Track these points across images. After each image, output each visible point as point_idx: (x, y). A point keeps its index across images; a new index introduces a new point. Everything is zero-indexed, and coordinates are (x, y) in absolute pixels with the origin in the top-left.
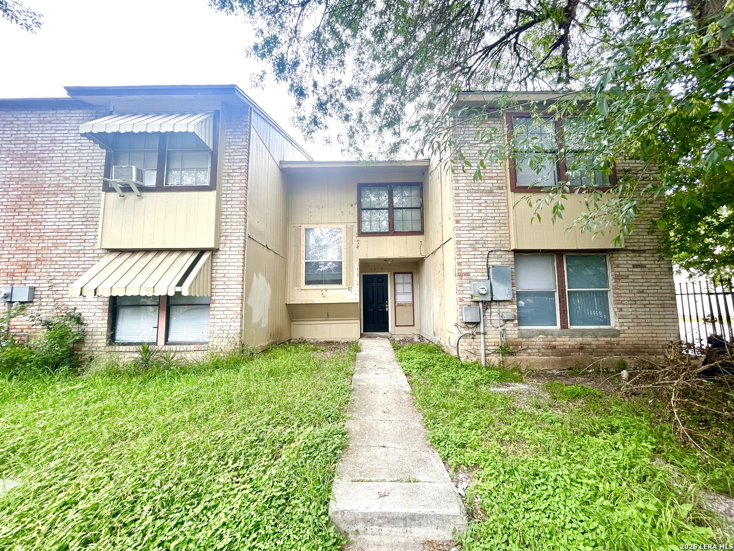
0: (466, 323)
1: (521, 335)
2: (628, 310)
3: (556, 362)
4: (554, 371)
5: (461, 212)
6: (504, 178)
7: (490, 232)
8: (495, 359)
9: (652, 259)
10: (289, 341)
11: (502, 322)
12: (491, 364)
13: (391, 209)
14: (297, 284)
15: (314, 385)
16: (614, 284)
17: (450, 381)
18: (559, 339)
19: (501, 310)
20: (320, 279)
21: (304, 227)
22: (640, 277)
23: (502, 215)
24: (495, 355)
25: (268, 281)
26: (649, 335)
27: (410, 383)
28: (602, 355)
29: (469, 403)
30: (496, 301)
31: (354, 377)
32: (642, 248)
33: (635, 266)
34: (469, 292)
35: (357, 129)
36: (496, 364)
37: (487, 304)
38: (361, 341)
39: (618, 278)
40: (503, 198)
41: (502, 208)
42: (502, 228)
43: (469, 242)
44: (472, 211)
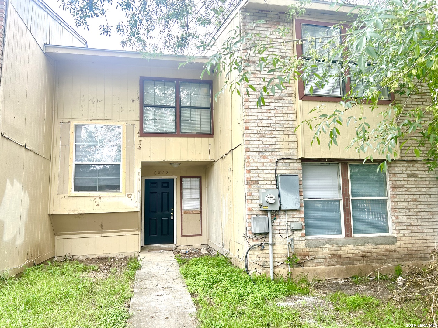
0: (255, 234)
1: (308, 246)
2: (403, 218)
3: (341, 271)
4: (339, 280)
5: (250, 118)
6: (293, 85)
7: (279, 139)
8: (283, 271)
9: (423, 169)
10: (51, 259)
11: (290, 232)
12: (280, 276)
13: (178, 108)
14: (63, 191)
15: (84, 315)
16: (392, 193)
17: (237, 299)
18: (343, 248)
19: (289, 220)
20: (92, 184)
21: (73, 123)
22: (413, 186)
23: (291, 122)
24: (283, 267)
25: (26, 188)
26: (421, 241)
27: (196, 303)
28: (381, 262)
29: (255, 322)
30: (285, 211)
31: (132, 300)
32: (415, 159)
33: (409, 176)
34: (258, 201)
35: (141, 18)
36: (284, 276)
37: (275, 214)
38: (142, 255)
39: (395, 187)
40: (291, 105)
41: (290, 115)
42: (291, 136)
43: (258, 150)
44: (262, 118)
